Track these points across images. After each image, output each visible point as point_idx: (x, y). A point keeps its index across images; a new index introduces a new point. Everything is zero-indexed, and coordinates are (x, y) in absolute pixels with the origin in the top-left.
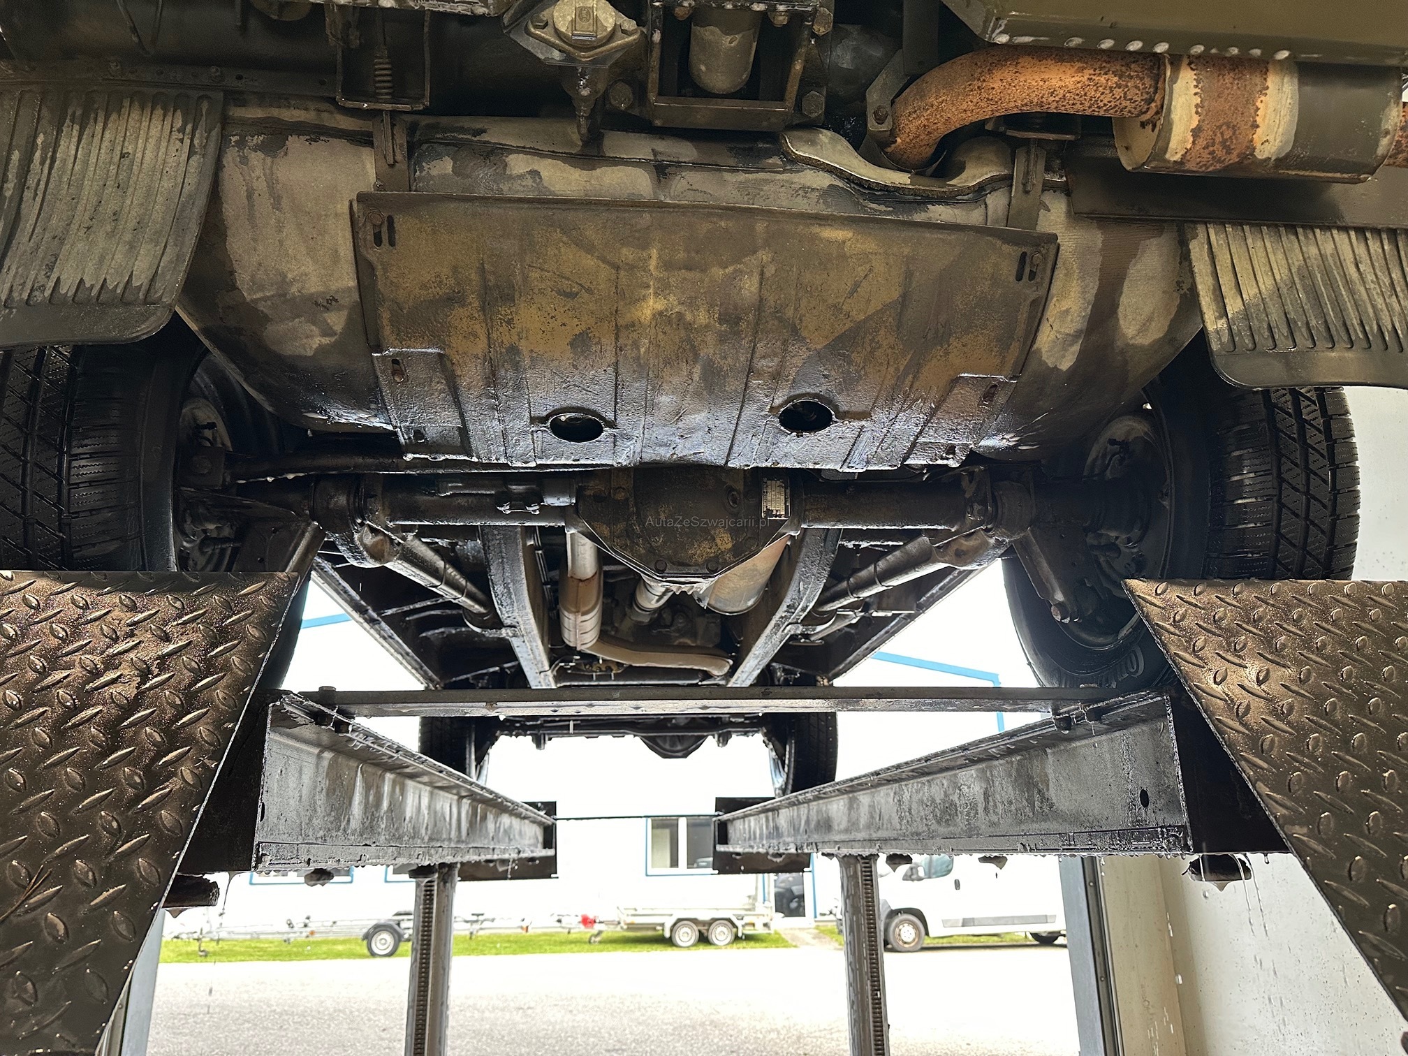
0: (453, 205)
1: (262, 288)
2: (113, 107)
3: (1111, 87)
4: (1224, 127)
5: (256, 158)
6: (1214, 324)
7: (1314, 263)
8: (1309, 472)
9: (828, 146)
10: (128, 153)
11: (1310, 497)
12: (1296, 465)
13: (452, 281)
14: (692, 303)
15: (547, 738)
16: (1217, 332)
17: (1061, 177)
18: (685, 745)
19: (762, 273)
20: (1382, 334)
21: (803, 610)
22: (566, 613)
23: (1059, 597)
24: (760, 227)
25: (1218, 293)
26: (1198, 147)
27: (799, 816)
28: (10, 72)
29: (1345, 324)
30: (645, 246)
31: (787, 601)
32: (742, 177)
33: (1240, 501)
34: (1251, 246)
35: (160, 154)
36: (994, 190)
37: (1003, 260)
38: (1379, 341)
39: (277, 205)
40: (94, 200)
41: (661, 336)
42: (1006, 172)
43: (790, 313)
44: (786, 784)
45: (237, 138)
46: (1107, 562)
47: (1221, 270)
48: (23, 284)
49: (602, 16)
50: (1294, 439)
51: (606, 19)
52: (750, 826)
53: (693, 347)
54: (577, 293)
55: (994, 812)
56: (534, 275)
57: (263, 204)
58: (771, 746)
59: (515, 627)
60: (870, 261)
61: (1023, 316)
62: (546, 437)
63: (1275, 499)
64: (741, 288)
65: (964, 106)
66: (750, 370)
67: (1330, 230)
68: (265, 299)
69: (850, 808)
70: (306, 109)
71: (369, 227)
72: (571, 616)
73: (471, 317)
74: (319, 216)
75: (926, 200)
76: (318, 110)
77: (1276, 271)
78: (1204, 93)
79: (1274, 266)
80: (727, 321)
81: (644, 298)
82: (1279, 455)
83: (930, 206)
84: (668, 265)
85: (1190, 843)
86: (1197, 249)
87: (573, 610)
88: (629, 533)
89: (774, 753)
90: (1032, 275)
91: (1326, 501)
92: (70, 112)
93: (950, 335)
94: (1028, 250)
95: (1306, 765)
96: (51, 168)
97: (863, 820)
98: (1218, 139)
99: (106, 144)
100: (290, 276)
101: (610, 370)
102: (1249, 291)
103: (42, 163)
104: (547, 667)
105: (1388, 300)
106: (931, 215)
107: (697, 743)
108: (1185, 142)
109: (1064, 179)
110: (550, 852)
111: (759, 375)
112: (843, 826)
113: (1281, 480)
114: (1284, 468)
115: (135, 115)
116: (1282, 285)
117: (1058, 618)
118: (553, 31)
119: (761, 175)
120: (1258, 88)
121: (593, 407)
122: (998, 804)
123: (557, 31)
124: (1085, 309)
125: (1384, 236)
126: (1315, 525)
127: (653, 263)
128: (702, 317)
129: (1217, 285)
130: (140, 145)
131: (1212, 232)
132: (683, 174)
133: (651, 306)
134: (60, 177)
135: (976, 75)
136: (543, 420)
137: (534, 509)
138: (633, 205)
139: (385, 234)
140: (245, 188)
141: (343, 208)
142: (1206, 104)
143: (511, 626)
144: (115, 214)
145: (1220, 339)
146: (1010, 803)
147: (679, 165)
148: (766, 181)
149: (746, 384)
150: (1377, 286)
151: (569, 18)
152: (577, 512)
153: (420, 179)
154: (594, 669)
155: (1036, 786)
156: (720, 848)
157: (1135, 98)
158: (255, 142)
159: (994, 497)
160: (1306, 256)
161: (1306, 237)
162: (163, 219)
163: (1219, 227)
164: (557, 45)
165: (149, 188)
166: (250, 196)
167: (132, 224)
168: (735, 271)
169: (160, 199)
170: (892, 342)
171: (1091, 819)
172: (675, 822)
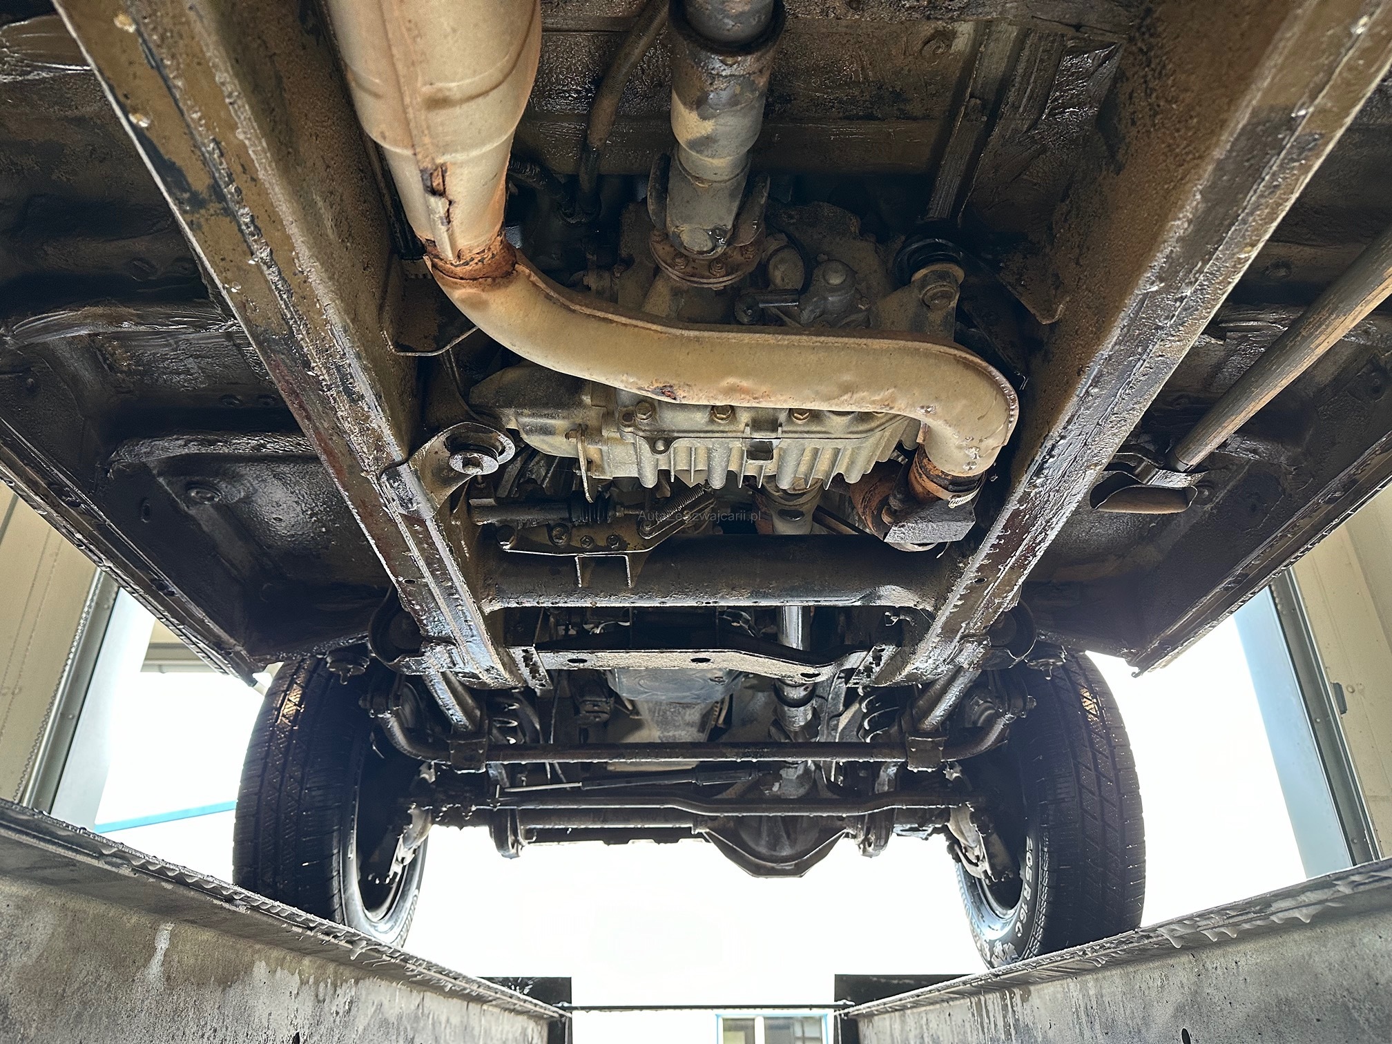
18: (799, 848)
172: (751, 1023)
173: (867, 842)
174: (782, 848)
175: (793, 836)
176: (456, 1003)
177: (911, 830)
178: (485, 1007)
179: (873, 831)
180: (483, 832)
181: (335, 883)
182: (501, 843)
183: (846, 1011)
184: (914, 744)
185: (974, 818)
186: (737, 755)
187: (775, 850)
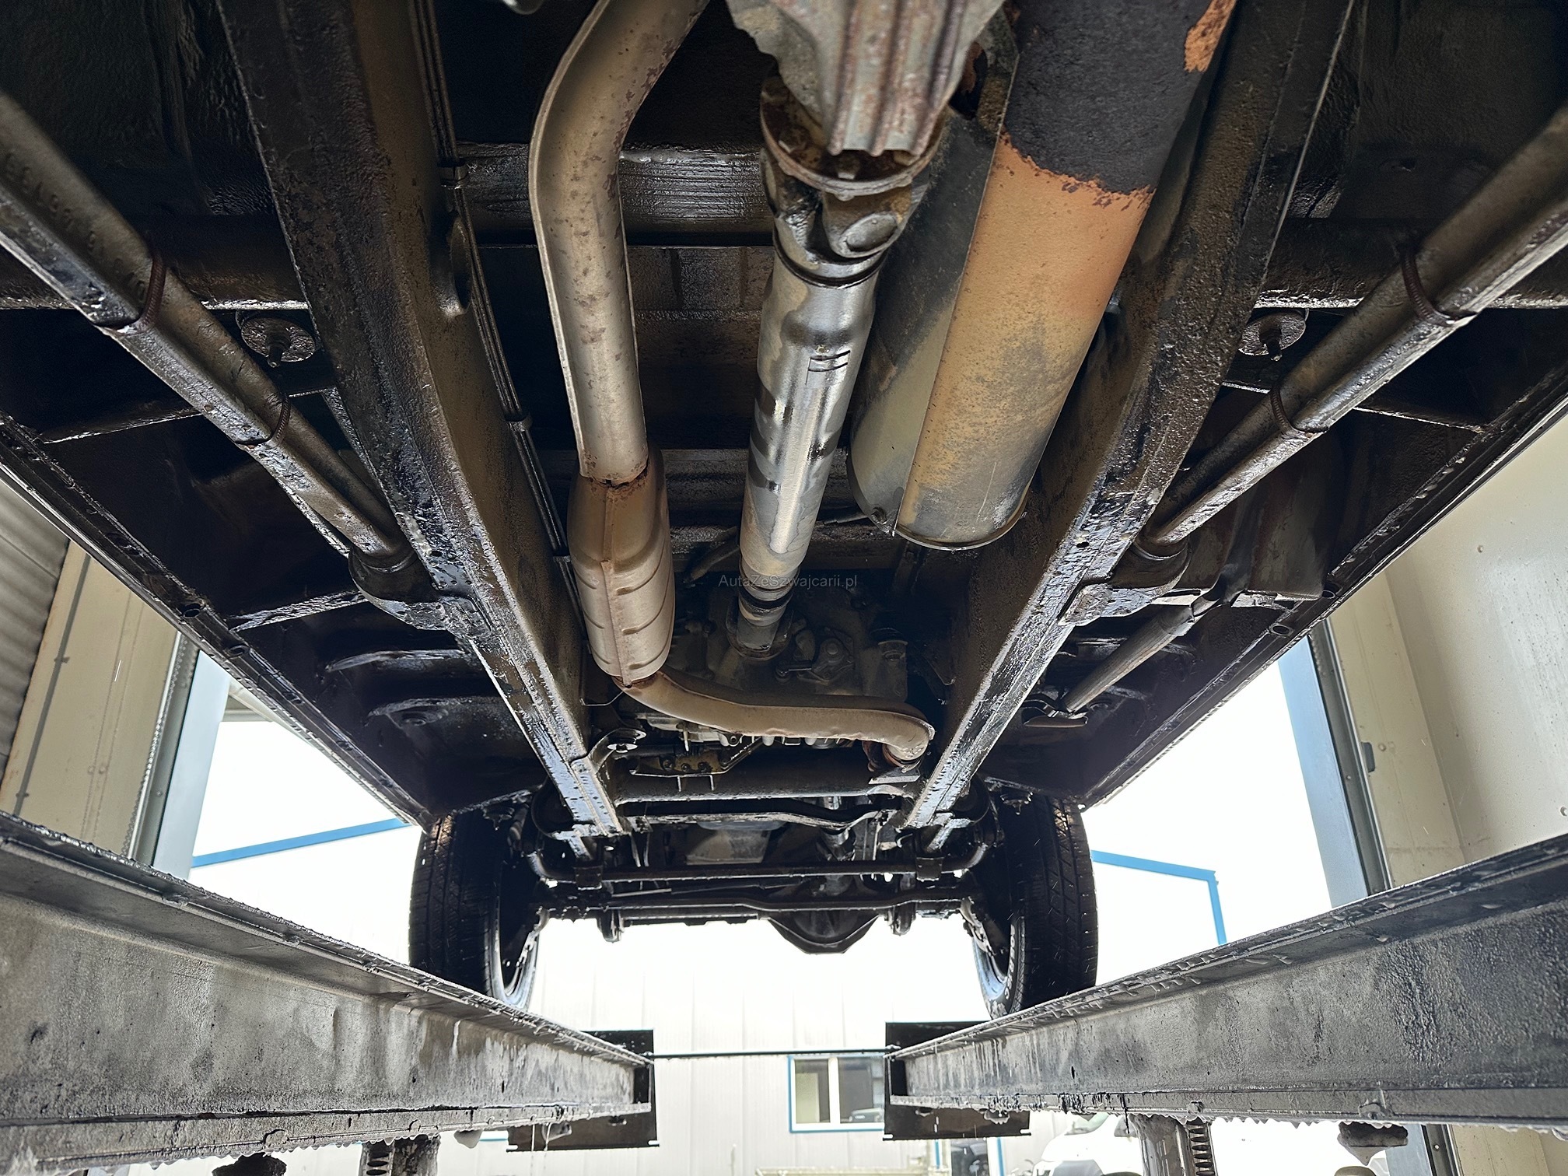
18: (841, 932)
22: (588, 573)
27: (1054, 1042)
44: (1013, 992)
52: (946, 1067)
58: (981, 932)
87: (600, 557)
89: (986, 944)
104: (580, 748)
107: (858, 926)
110: (644, 1108)
154: (678, 768)
156: (896, 1101)
172: (824, 1064)
173: (895, 922)
174: (828, 932)
175: (836, 923)
176: (576, 1057)
177: (930, 913)
178: (592, 1058)
179: (900, 917)
180: (593, 922)
181: (487, 972)
182: (607, 932)
183: (893, 1054)
184: (921, 862)
185: (974, 909)
186: (790, 873)
187: (822, 934)
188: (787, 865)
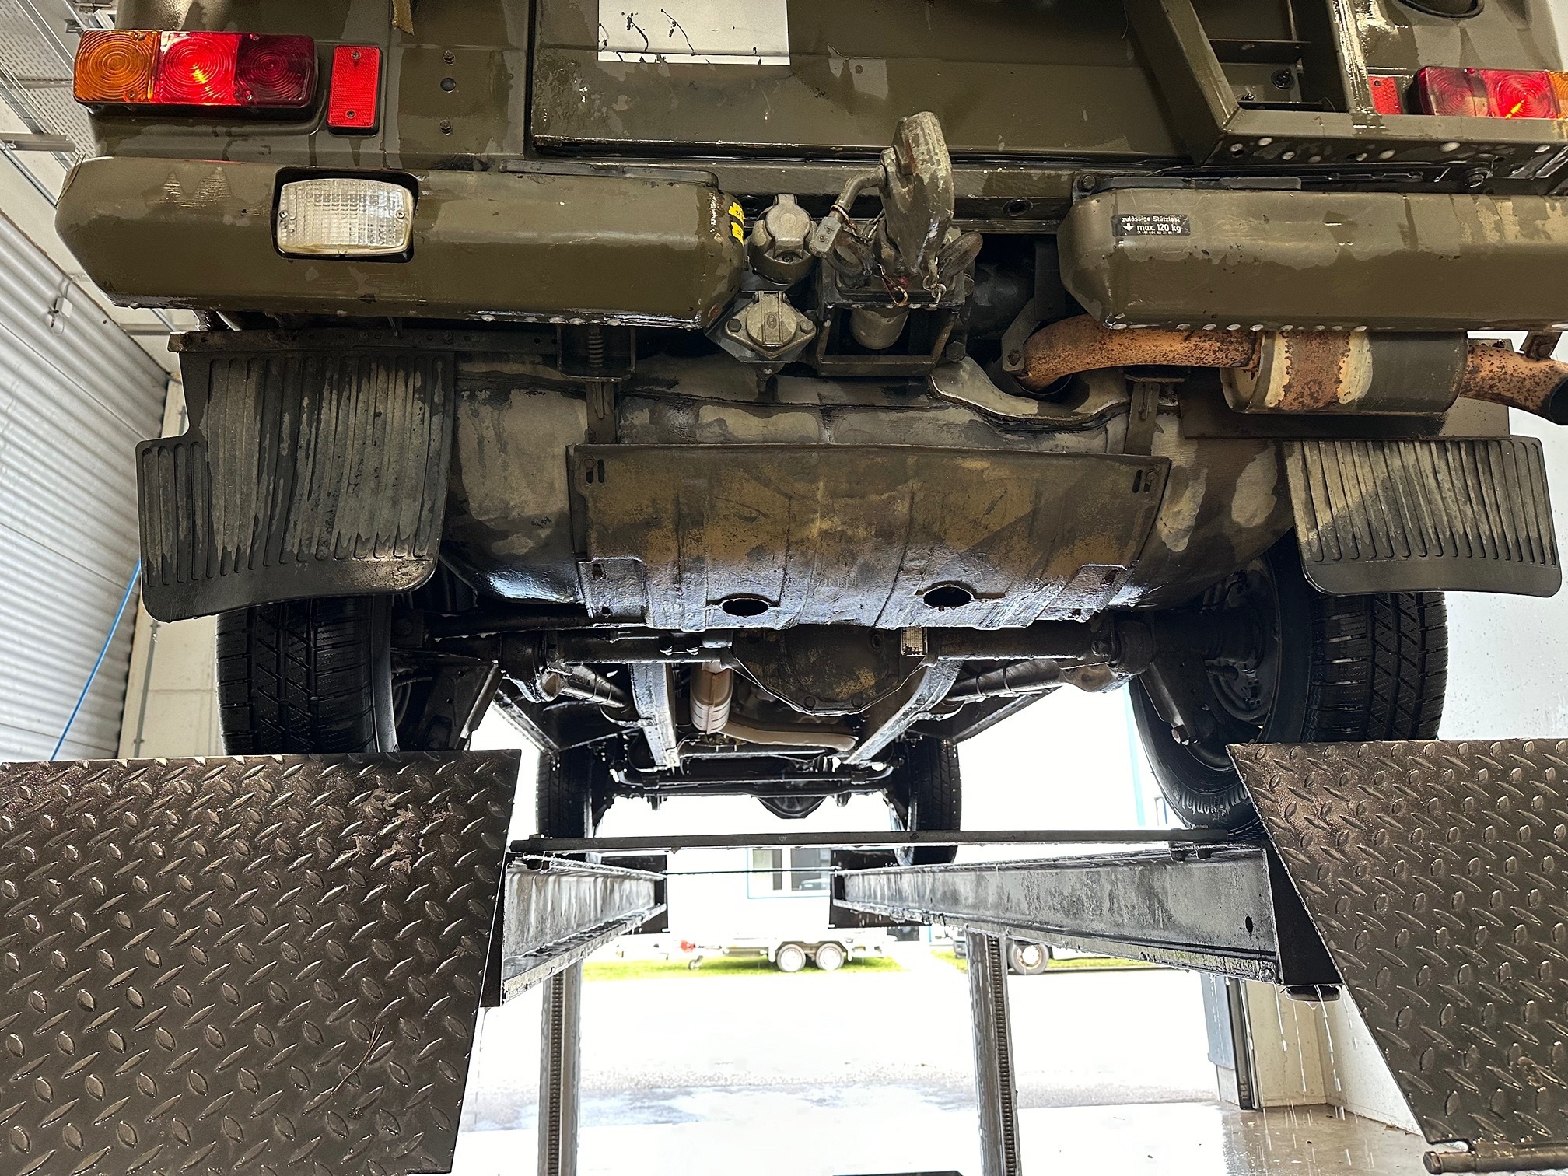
0: (654, 452)
1: (487, 512)
2: (363, 373)
3: (1214, 351)
4: (1312, 383)
5: (486, 411)
6: (1305, 535)
7: (1397, 475)
8: (1401, 635)
9: (969, 383)
10: (380, 413)
11: (1400, 657)
12: (1390, 629)
13: (651, 510)
14: (852, 523)
15: (663, 798)
16: (1309, 543)
17: (1174, 402)
18: (804, 806)
19: (912, 498)
20: (1454, 539)
21: (933, 702)
22: (698, 703)
23: (1179, 721)
24: (911, 461)
25: (1310, 506)
26: (1289, 399)
27: (923, 883)
28: (276, 342)
29: (1421, 533)
30: (814, 481)
31: (916, 696)
32: (895, 416)
33: (1337, 661)
34: (1340, 461)
35: (407, 414)
36: (1115, 416)
37: (1122, 478)
38: (1452, 548)
39: (503, 448)
40: (356, 458)
41: (825, 547)
42: (1124, 400)
43: (936, 528)
45: (468, 393)
46: (1226, 681)
47: (1314, 485)
48: (310, 539)
49: (786, 321)
50: (1387, 605)
51: (789, 323)
52: (870, 885)
53: (852, 554)
54: (756, 518)
55: (1118, 913)
56: (721, 505)
57: (492, 448)
58: (892, 806)
59: (651, 719)
60: (1005, 485)
61: (1139, 520)
62: (719, 611)
63: (1370, 658)
64: (894, 511)
65: (1088, 361)
66: (901, 568)
67: (1413, 442)
68: (490, 520)
69: (978, 885)
70: (523, 363)
71: (583, 468)
72: (705, 707)
73: (666, 536)
74: (539, 458)
75: (1052, 429)
76: (532, 363)
77: (1362, 485)
78: (1294, 357)
79: (1361, 480)
80: (881, 536)
81: (813, 521)
82: (1374, 620)
83: (1057, 435)
84: (833, 494)
85: (1281, 977)
86: (1293, 466)
87: (706, 701)
88: (780, 673)
89: (895, 813)
90: (1147, 488)
91: (1415, 661)
92: (328, 376)
93: (1075, 538)
94: (1144, 469)
95: (1372, 924)
96: (317, 429)
97: (991, 900)
98: (1307, 392)
99: (360, 405)
100: (512, 503)
101: (780, 571)
102: (1338, 504)
103: (310, 425)
104: (674, 744)
105: (1461, 508)
106: (1059, 443)
107: (815, 803)
108: (1278, 395)
109: (1177, 403)
110: (660, 910)
111: (908, 572)
112: (971, 901)
113: (1375, 643)
114: (1377, 632)
115: (382, 377)
116: (1367, 498)
117: (1178, 740)
118: (745, 334)
119: (911, 414)
120: (1341, 351)
121: (762, 594)
122: (1122, 907)
123: (749, 335)
124: (1195, 511)
125: (1463, 446)
126: (1405, 682)
127: (820, 493)
128: (861, 532)
129: (1309, 500)
130: (389, 406)
131: (1306, 449)
132: (845, 416)
133: (819, 525)
134: (327, 438)
135: (1098, 338)
136: (716, 602)
137: (694, 651)
138: (804, 446)
139: (597, 473)
140: (476, 436)
141: (560, 450)
142: (1295, 366)
143: (647, 718)
144: (375, 471)
145: (1310, 550)
146: (1134, 907)
147: (841, 407)
148: (915, 419)
149: (896, 578)
150: (1452, 494)
151: (759, 325)
152: (733, 653)
153: (625, 427)
154: (717, 742)
155: (1157, 896)
156: (838, 903)
157: (1236, 357)
158: (483, 396)
159: (1116, 635)
160: (1390, 468)
161: (1391, 450)
162: (416, 474)
163: (1315, 444)
164: (750, 346)
165: (402, 446)
166: (480, 442)
167: (392, 481)
168: (890, 497)
169: (412, 456)
170: (1024, 546)
171: (1205, 935)
173: (838, 800)
175: (800, 804)
177: (861, 795)
179: (841, 798)
180: (646, 800)
187: (791, 808)
188: (772, 775)
